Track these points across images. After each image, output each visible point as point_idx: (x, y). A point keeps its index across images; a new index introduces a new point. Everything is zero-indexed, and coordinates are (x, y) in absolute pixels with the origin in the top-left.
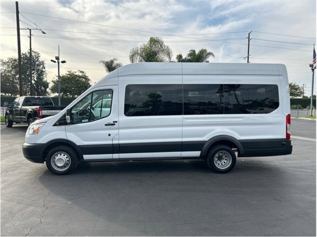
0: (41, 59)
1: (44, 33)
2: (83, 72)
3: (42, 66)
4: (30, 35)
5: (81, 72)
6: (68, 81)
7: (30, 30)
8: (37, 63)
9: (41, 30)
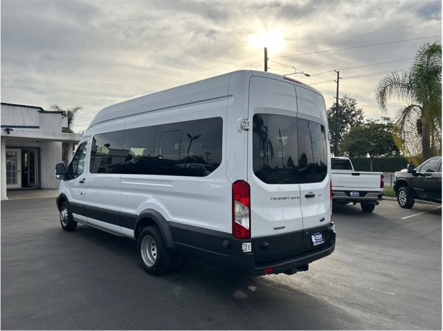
0: (357, 107)
1: (307, 75)
2: (388, 119)
3: (358, 116)
4: (338, 78)
5: (385, 119)
6: (361, 134)
7: (338, 72)
8: (353, 112)
9: (302, 73)
